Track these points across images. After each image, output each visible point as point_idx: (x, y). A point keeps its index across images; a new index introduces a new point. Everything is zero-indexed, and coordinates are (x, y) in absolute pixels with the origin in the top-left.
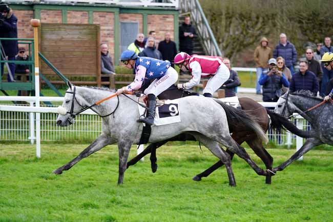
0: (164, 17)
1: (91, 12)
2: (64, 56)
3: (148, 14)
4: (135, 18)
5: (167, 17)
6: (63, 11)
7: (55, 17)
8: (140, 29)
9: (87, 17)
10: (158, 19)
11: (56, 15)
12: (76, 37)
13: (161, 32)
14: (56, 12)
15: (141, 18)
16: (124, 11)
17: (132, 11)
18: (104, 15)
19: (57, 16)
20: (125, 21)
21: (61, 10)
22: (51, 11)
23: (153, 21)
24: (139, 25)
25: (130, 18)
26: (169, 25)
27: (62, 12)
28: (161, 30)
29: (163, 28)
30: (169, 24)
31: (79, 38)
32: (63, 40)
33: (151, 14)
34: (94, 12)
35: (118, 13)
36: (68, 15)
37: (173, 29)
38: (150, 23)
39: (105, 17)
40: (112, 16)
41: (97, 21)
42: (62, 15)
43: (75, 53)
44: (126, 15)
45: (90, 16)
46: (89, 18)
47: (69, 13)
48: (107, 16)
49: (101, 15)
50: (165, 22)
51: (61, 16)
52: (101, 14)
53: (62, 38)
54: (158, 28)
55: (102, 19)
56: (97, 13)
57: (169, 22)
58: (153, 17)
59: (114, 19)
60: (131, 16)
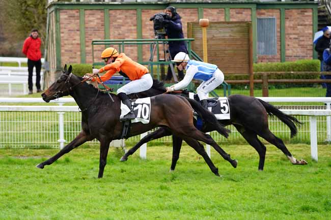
0: (302, 11)
1: (227, 9)
2: (216, 55)
3: (286, 9)
4: (271, 14)
5: (306, 12)
6: (200, 9)
7: (191, 16)
8: (277, 25)
9: (224, 14)
10: (296, 14)
11: (191, 13)
12: (227, 35)
13: (299, 27)
14: (192, 11)
15: (279, 14)
16: (260, 7)
17: (268, 6)
18: (241, 12)
19: (193, 15)
20: (263, 17)
21: (197, 8)
22: (188, 10)
23: (291, 16)
24: (276, 20)
25: (267, 14)
26: (307, 20)
27: (198, 10)
28: (299, 25)
29: (301, 23)
30: (307, 18)
31: (230, 36)
32: (214, 38)
33: (288, 9)
34: (231, 8)
35: (255, 9)
36: (205, 13)
37: (312, 23)
38: (288, 18)
39: (242, 13)
40: (249, 12)
41: (234, 18)
42: (198, 13)
43: (226, 52)
44: (263, 11)
45: (227, 13)
46: (226, 15)
47: (205, 11)
48: (244, 13)
49: (237, 12)
50: (303, 16)
51: (197, 15)
52: (238, 10)
53: (214, 36)
54: (296, 23)
55: (239, 15)
56: (234, 10)
57: (307, 16)
58: (291, 12)
59: (251, 15)
60: (268, 12)
